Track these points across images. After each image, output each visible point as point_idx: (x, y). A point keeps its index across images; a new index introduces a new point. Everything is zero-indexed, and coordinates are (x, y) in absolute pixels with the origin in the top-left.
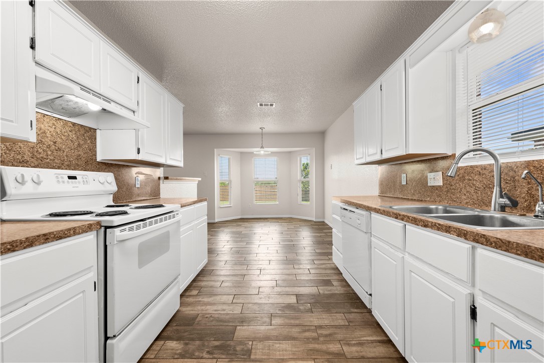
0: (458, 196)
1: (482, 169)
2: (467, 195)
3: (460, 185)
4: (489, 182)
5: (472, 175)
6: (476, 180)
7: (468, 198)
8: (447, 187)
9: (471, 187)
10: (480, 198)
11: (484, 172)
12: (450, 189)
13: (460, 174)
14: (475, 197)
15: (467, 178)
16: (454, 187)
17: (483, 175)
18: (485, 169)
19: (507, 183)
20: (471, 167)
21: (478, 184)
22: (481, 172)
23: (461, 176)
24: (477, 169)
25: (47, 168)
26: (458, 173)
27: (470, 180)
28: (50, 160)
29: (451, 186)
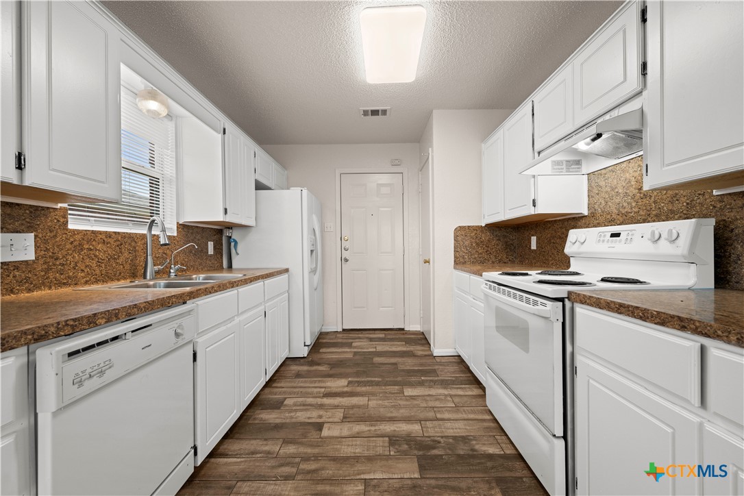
0: (71, 274)
1: (106, 237)
2: (86, 271)
3: (74, 257)
4: (114, 252)
5: (94, 243)
6: (99, 250)
7: (88, 274)
8: (45, 263)
9: (93, 259)
10: (104, 272)
11: (109, 240)
12: (54, 265)
13: (75, 240)
14: (98, 272)
15: (86, 246)
16: (61, 261)
17: (107, 244)
18: (110, 237)
19: (130, 253)
20: (93, 232)
21: (101, 255)
22: (106, 240)
23: (76, 243)
24: (101, 236)
25: (631, 223)
26: (72, 240)
27: (91, 250)
28: (635, 213)
29: (57, 259)
